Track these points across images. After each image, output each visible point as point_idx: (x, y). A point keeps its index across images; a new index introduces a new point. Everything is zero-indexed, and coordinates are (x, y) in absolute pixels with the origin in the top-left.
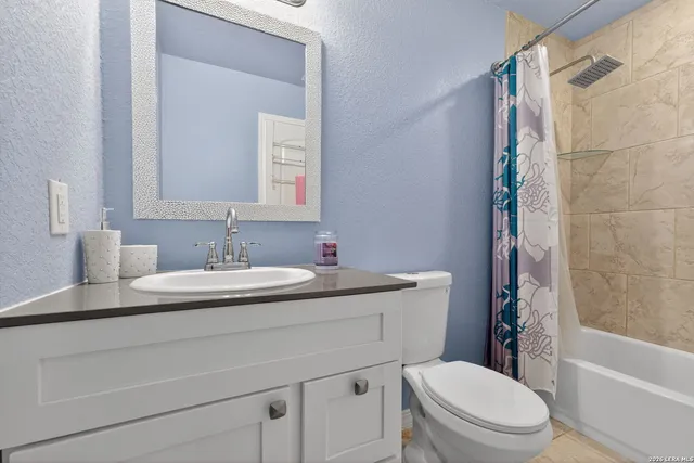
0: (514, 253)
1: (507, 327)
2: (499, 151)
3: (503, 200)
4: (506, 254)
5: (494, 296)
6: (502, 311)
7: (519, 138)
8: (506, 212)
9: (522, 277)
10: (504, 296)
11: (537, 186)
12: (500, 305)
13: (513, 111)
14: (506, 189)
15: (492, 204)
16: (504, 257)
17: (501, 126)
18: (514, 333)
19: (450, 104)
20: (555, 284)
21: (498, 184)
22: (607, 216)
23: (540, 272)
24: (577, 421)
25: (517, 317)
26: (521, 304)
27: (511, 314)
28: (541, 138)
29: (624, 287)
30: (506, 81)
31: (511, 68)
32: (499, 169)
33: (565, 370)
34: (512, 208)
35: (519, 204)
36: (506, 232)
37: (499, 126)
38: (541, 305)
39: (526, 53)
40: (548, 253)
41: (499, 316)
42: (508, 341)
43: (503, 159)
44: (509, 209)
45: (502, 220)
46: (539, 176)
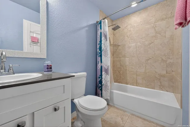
0: (101, 67)
1: (100, 85)
2: (98, 42)
3: (99, 54)
4: (100, 67)
5: (97, 78)
6: (99, 81)
7: (102, 40)
8: (100, 57)
9: (103, 73)
10: (99, 78)
11: (106, 51)
12: (99, 80)
13: (101, 33)
14: (100, 51)
15: (97, 55)
16: (99, 68)
17: (99, 36)
18: (101, 86)
19: (87, 29)
20: (109, 74)
21: (98, 50)
22: (119, 59)
23: (107, 71)
24: (114, 104)
25: (102, 82)
26: (103, 79)
27: (101, 82)
28: (107, 40)
29: (122, 73)
30: (99, 26)
31: (100, 23)
32: (98, 47)
33: (111, 93)
34: (101, 56)
35: (102, 55)
36: (100, 62)
37: (98, 36)
38: (107, 79)
39: (103, 20)
40: (108, 67)
41: (98, 83)
42: (100, 88)
43: (99, 44)
44: (100, 56)
45: (99, 59)
46: (106, 49)
